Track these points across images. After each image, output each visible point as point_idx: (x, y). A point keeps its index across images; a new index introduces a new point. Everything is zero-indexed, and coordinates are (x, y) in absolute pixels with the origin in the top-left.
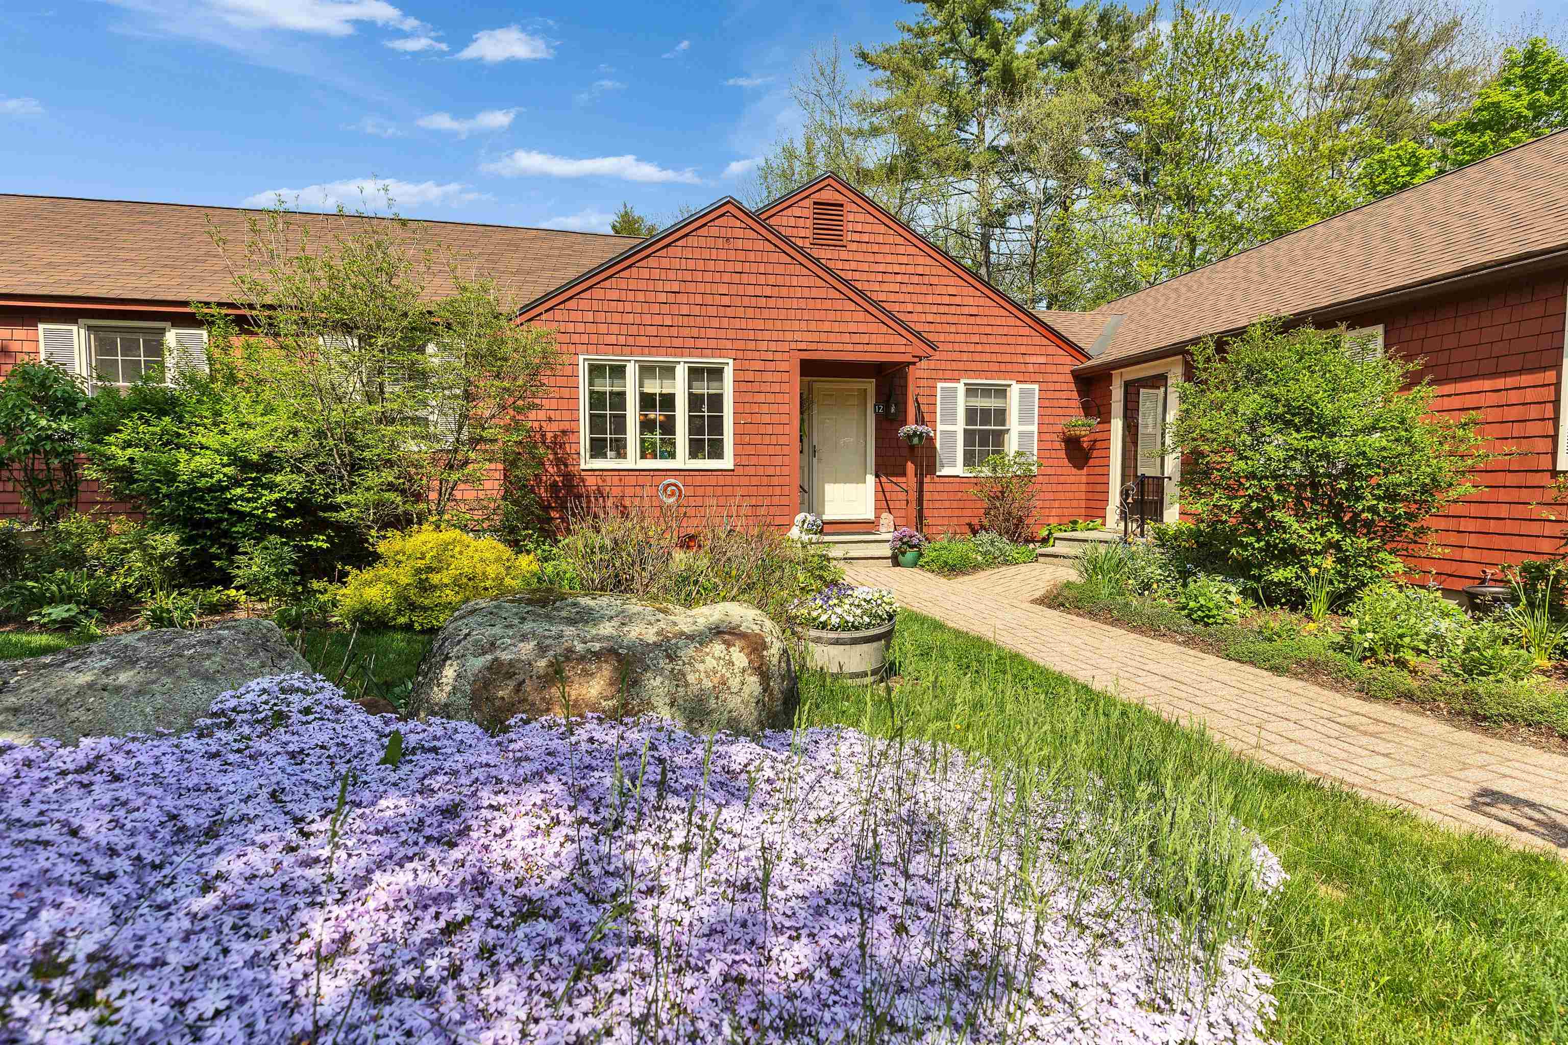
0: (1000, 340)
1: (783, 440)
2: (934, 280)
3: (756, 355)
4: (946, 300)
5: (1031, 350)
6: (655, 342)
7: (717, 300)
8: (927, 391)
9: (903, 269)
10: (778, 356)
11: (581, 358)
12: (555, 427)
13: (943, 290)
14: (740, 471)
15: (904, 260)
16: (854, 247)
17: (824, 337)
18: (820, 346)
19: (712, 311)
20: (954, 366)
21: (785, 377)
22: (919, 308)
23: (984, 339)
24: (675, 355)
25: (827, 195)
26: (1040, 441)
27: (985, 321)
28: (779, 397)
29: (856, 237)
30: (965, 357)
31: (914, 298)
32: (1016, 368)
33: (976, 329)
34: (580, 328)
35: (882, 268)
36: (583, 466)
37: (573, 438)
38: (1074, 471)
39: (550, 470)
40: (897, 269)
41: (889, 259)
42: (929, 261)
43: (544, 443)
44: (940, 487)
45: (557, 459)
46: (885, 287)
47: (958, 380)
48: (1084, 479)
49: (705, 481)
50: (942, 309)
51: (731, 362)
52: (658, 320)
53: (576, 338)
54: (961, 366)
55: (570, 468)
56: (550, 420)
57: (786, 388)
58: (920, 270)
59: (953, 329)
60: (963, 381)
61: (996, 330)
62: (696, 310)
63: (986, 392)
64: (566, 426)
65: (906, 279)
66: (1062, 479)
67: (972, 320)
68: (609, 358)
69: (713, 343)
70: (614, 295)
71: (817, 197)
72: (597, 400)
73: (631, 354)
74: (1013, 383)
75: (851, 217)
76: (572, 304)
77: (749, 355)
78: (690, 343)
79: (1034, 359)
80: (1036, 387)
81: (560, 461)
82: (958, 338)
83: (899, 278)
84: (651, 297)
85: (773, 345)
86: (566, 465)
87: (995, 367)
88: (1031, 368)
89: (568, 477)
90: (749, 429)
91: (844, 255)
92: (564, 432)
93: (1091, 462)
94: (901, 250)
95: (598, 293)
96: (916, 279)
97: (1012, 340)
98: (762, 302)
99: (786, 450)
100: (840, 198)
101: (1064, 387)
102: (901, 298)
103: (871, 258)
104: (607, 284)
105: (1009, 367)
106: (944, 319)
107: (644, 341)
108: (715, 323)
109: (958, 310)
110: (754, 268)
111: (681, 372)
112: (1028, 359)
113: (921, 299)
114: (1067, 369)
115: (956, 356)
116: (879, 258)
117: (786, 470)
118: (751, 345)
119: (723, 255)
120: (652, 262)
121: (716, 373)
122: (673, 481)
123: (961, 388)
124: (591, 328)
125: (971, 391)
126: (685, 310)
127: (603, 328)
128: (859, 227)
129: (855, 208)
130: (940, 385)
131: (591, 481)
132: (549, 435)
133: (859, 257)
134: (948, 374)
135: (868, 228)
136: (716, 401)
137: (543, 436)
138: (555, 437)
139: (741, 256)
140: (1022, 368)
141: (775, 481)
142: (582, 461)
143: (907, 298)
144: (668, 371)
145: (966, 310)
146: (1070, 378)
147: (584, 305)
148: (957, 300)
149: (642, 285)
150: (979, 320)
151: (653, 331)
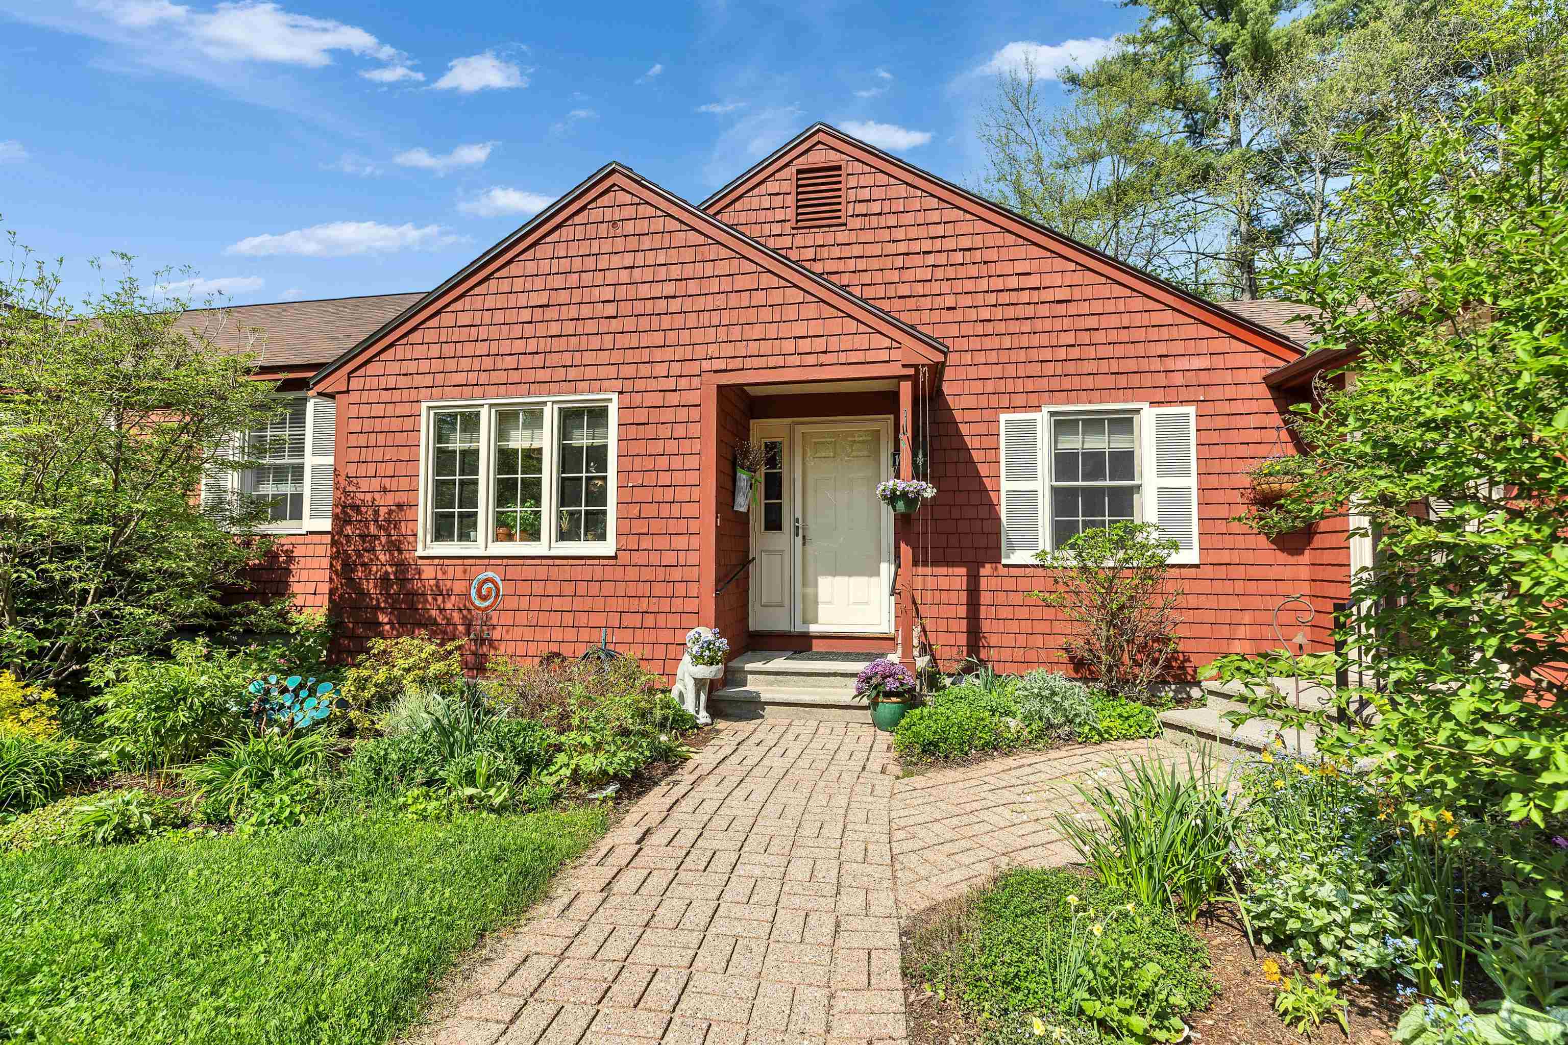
0: (1112, 336)
1: (690, 510)
2: (992, 255)
3: (653, 384)
4: (1013, 282)
5: (1178, 347)
6: (515, 376)
7: (600, 310)
8: (982, 429)
9: (937, 244)
10: (683, 383)
11: (424, 406)
12: (390, 499)
13: (1007, 268)
14: (624, 557)
15: (939, 230)
16: (856, 223)
17: (754, 348)
18: (748, 363)
19: (591, 326)
20: (1030, 385)
21: (695, 413)
22: (967, 301)
23: (1085, 338)
24: (540, 394)
25: (817, 158)
26: (1203, 504)
27: (1084, 308)
28: (686, 446)
29: (861, 208)
30: (1049, 369)
31: (958, 286)
32: (1148, 380)
33: (1068, 323)
34: (424, 366)
35: (902, 247)
36: (420, 552)
37: (409, 513)
38: (1282, 557)
39: (382, 558)
40: (926, 245)
41: (913, 233)
42: (981, 226)
43: (376, 521)
44: (1009, 584)
45: (390, 542)
46: (908, 275)
47: (1038, 408)
48: (1305, 573)
49: (579, 572)
50: (1005, 298)
51: (615, 397)
52: (519, 346)
53: (418, 381)
54: (1043, 384)
55: (406, 555)
56: (384, 490)
57: (694, 430)
58: (966, 242)
59: (1026, 327)
60: (1046, 409)
61: (1105, 322)
62: (569, 327)
63: (1093, 424)
64: (402, 498)
65: (942, 259)
66: (1254, 572)
67: (1061, 309)
68: (456, 403)
69: (590, 373)
70: (464, 319)
71: (802, 163)
72: (443, 459)
73: (484, 397)
74: (1145, 406)
75: (853, 182)
76: (416, 337)
77: (640, 385)
78: (560, 374)
79: (1182, 363)
80: (1191, 410)
81: (395, 546)
82: (1035, 340)
83: (931, 260)
84: (512, 316)
85: (676, 368)
86: (400, 551)
87: (1109, 381)
88: (1178, 379)
89: (401, 566)
90: (642, 495)
91: (842, 237)
92: (400, 506)
93: (1317, 541)
94: (935, 216)
95: (446, 319)
96: (959, 257)
97: (1140, 335)
98: (661, 305)
99: (694, 526)
100: (833, 158)
101: (1253, 406)
102: (935, 288)
103: (885, 235)
104: (458, 306)
105: (1135, 380)
106: (1010, 312)
107: (500, 377)
108: (595, 342)
109: (1035, 296)
110: (651, 258)
111: (550, 417)
112: (1170, 364)
113: (970, 286)
114: (1258, 375)
115: (1036, 369)
116: (899, 234)
117: (693, 558)
118: (645, 370)
119: (607, 246)
120: (514, 269)
121: (598, 415)
122: (490, 574)
123: (1042, 420)
124: (437, 365)
125: (1062, 425)
126: (555, 329)
127: (451, 364)
128: (865, 194)
129: (859, 168)
130: (1004, 417)
131: (428, 572)
132: (383, 511)
133: (868, 236)
134: (1019, 400)
135: (878, 193)
136: (598, 455)
137: (376, 513)
138: (390, 513)
139: (633, 243)
140: (1161, 379)
141: (676, 574)
142: (420, 546)
143: (946, 287)
144: (534, 418)
145: (1048, 295)
146: (1263, 390)
147: (431, 335)
148: (1033, 281)
149: (501, 301)
150: (1073, 309)
151: (510, 362)
